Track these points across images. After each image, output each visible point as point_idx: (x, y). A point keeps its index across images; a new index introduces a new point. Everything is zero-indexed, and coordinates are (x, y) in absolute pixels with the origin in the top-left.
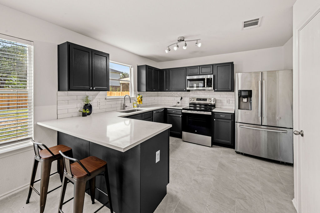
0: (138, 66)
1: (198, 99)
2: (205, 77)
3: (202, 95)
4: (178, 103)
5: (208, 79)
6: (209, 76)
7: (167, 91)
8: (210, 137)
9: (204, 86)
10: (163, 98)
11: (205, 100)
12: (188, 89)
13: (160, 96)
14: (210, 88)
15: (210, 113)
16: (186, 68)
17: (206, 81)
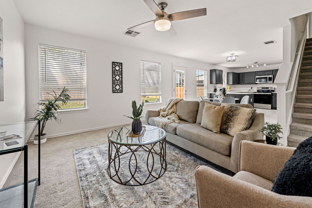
0: (227, 73)
1: (262, 88)
2: (268, 76)
3: (265, 86)
4: (250, 90)
5: (269, 78)
6: (270, 76)
7: (243, 84)
8: (271, 105)
9: (267, 81)
10: (239, 88)
11: (268, 88)
12: (256, 83)
13: (236, 87)
14: (271, 82)
15: (270, 94)
16: (255, 72)
17: (268, 78)
